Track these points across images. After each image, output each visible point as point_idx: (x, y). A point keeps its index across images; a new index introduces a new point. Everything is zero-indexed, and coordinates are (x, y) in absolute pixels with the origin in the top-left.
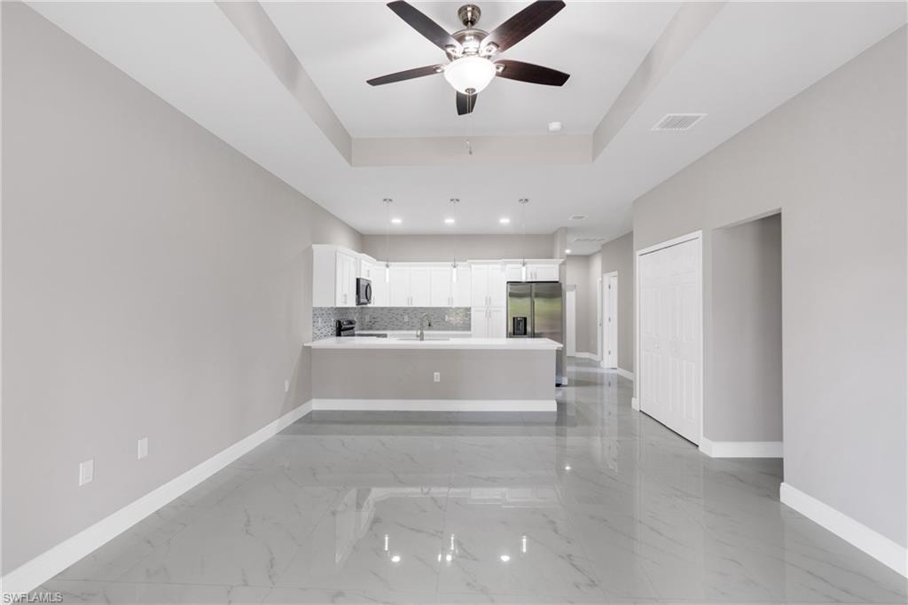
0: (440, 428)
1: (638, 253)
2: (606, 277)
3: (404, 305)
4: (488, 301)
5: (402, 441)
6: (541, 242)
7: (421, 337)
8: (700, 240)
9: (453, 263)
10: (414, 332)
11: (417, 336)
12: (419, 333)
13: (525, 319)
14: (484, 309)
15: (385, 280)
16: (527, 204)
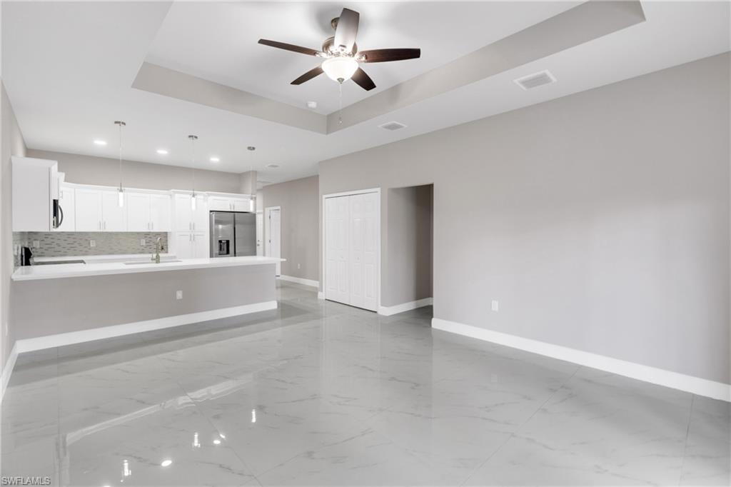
0: (205, 337)
1: (324, 196)
2: (267, 210)
3: (95, 229)
4: (192, 226)
5: (184, 354)
6: (232, 180)
7: (157, 260)
8: (379, 193)
9: (192, 192)
10: (150, 256)
11: (152, 259)
12: (155, 255)
13: (228, 242)
14: (189, 234)
15: (118, 204)
16: (253, 151)
